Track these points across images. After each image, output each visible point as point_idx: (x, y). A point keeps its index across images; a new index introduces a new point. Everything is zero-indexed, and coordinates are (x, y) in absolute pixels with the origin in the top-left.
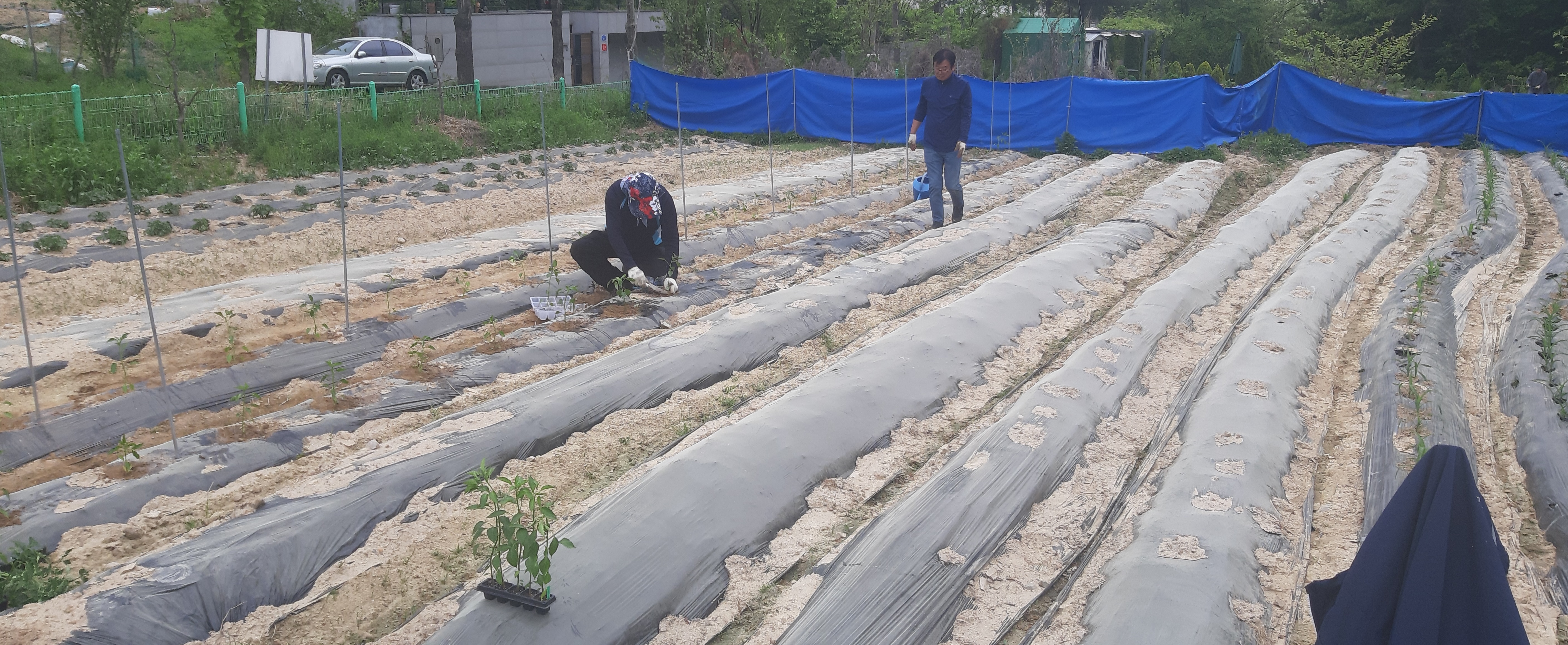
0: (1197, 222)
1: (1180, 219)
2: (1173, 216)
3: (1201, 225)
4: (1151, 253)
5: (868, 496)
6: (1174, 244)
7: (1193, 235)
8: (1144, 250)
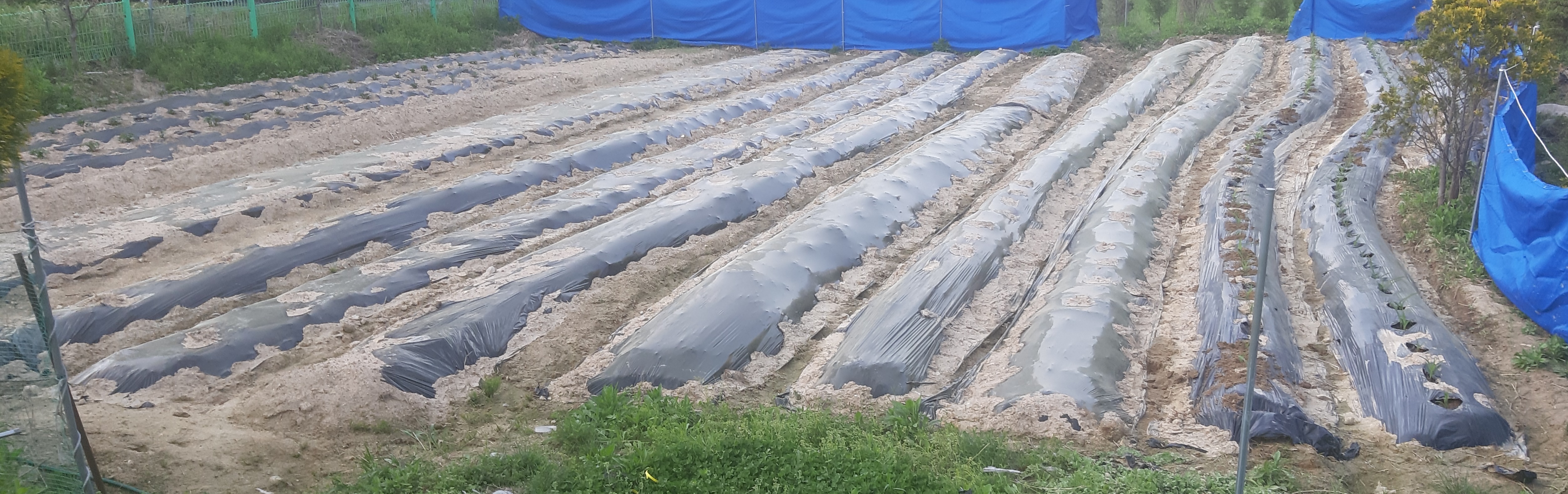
0: (1067, 106)
1: (1052, 103)
2: (1046, 100)
3: (1070, 109)
4: (1030, 132)
5: (856, 295)
6: (1048, 125)
7: (1065, 117)
8: (1025, 129)
